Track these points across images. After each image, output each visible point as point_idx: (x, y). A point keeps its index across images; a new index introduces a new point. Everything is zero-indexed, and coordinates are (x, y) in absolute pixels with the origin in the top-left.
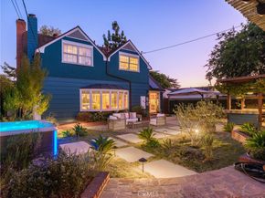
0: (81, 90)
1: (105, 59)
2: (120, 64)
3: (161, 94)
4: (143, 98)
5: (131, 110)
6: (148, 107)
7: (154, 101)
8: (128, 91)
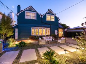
0: (32, 28)
1: (41, 17)
2: (47, 18)
3: (64, 30)
4: (56, 31)
5: (51, 36)
6: (58, 34)
7: (61, 32)
8: (50, 29)
